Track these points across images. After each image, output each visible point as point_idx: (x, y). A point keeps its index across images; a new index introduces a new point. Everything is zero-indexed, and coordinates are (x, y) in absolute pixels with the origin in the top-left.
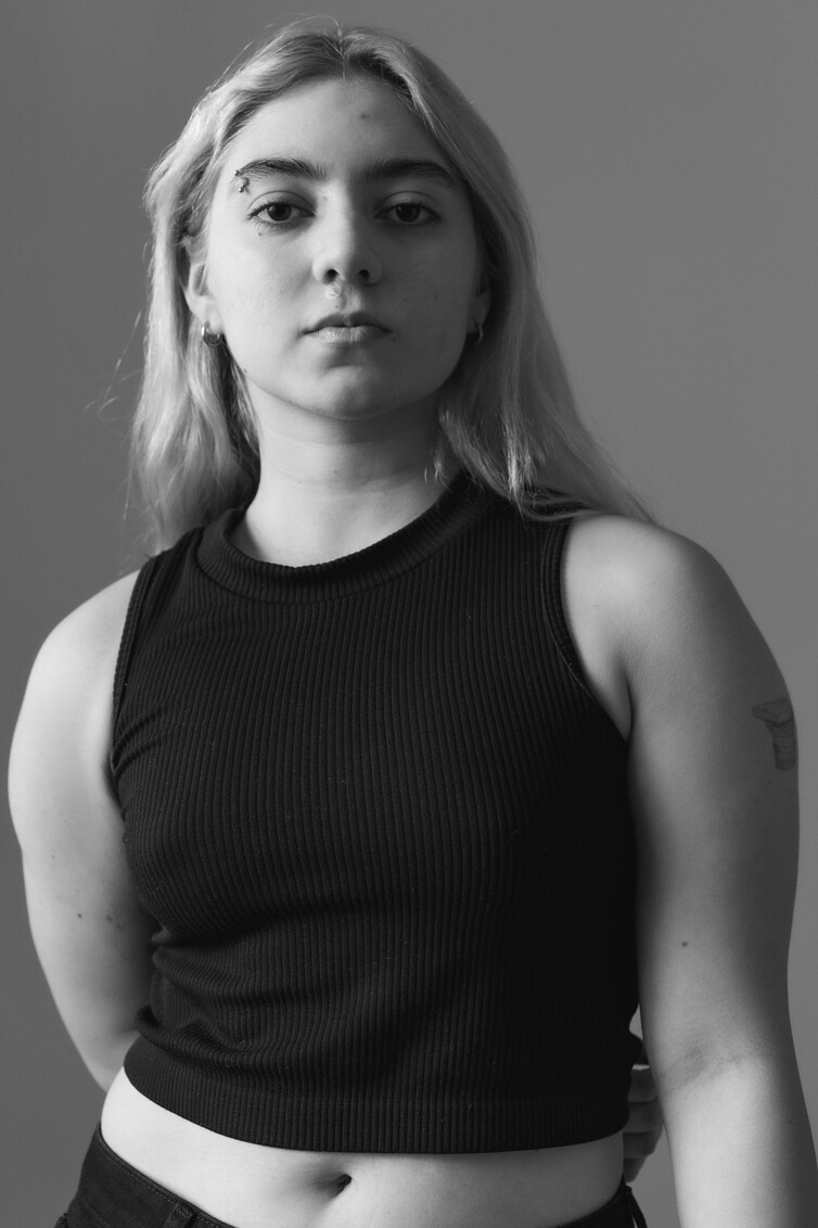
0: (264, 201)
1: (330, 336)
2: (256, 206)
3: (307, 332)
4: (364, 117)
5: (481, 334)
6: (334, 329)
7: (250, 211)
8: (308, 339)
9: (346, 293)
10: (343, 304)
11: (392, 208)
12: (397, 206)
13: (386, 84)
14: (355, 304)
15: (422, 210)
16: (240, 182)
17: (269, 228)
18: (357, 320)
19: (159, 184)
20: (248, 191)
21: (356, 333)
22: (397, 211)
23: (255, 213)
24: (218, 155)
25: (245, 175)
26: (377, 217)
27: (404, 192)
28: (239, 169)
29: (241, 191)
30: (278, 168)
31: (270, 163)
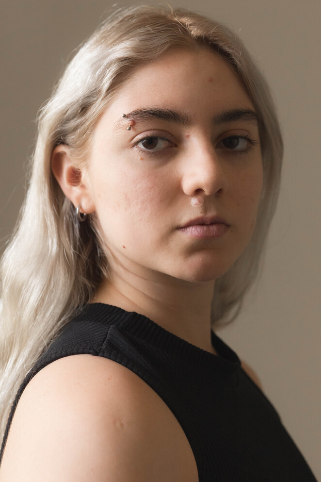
0: (145, 134)
1: (196, 231)
2: (138, 138)
3: (178, 228)
6: (198, 226)
7: (133, 142)
9: (207, 203)
10: (205, 211)
14: (213, 210)
16: (127, 123)
18: (213, 222)
20: (134, 129)
25: (132, 118)
28: (126, 114)
29: (129, 129)
30: (157, 115)
31: (152, 112)
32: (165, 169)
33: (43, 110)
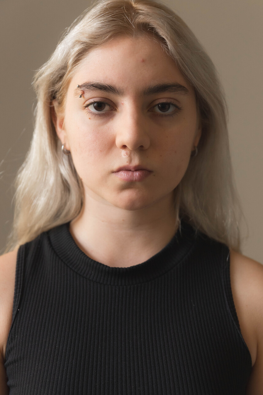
0: (92, 101)
1: (123, 175)
2: (87, 103)
3: (113, 172)
4: (143, 61)
5: (197, 151)
6: (126, 172)
7: (85, 105)
8: (114, 175)
9: (132, 155)
10: (130, 161)
11: (155, 106)
12: (158, 104)
13: (155, 41)
14: (136, 162)
15: (171, 106)
16: (80, 92)
17: (94, 116)
18: (137, 169)
19: (40, 79)
20: (84, 97)
21: (137, 174)
22: (159, 107)
23: (87, 106)
24: (70, 72)
25: (82, 89)
26: (148, 111)
27: (163, 98)
28: (80, 85)
29: (80, 97)
30: (98, 88)
31: (95, 85)
32: (106, 127)
33: (39, 71)
